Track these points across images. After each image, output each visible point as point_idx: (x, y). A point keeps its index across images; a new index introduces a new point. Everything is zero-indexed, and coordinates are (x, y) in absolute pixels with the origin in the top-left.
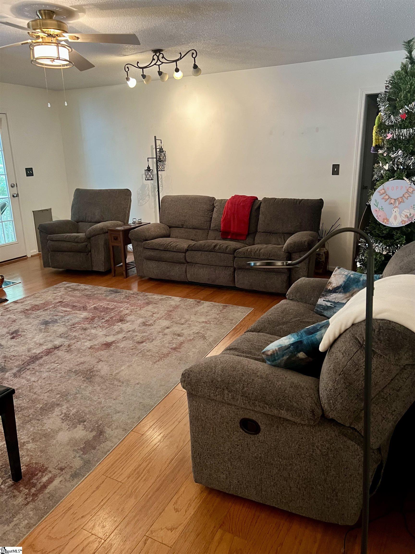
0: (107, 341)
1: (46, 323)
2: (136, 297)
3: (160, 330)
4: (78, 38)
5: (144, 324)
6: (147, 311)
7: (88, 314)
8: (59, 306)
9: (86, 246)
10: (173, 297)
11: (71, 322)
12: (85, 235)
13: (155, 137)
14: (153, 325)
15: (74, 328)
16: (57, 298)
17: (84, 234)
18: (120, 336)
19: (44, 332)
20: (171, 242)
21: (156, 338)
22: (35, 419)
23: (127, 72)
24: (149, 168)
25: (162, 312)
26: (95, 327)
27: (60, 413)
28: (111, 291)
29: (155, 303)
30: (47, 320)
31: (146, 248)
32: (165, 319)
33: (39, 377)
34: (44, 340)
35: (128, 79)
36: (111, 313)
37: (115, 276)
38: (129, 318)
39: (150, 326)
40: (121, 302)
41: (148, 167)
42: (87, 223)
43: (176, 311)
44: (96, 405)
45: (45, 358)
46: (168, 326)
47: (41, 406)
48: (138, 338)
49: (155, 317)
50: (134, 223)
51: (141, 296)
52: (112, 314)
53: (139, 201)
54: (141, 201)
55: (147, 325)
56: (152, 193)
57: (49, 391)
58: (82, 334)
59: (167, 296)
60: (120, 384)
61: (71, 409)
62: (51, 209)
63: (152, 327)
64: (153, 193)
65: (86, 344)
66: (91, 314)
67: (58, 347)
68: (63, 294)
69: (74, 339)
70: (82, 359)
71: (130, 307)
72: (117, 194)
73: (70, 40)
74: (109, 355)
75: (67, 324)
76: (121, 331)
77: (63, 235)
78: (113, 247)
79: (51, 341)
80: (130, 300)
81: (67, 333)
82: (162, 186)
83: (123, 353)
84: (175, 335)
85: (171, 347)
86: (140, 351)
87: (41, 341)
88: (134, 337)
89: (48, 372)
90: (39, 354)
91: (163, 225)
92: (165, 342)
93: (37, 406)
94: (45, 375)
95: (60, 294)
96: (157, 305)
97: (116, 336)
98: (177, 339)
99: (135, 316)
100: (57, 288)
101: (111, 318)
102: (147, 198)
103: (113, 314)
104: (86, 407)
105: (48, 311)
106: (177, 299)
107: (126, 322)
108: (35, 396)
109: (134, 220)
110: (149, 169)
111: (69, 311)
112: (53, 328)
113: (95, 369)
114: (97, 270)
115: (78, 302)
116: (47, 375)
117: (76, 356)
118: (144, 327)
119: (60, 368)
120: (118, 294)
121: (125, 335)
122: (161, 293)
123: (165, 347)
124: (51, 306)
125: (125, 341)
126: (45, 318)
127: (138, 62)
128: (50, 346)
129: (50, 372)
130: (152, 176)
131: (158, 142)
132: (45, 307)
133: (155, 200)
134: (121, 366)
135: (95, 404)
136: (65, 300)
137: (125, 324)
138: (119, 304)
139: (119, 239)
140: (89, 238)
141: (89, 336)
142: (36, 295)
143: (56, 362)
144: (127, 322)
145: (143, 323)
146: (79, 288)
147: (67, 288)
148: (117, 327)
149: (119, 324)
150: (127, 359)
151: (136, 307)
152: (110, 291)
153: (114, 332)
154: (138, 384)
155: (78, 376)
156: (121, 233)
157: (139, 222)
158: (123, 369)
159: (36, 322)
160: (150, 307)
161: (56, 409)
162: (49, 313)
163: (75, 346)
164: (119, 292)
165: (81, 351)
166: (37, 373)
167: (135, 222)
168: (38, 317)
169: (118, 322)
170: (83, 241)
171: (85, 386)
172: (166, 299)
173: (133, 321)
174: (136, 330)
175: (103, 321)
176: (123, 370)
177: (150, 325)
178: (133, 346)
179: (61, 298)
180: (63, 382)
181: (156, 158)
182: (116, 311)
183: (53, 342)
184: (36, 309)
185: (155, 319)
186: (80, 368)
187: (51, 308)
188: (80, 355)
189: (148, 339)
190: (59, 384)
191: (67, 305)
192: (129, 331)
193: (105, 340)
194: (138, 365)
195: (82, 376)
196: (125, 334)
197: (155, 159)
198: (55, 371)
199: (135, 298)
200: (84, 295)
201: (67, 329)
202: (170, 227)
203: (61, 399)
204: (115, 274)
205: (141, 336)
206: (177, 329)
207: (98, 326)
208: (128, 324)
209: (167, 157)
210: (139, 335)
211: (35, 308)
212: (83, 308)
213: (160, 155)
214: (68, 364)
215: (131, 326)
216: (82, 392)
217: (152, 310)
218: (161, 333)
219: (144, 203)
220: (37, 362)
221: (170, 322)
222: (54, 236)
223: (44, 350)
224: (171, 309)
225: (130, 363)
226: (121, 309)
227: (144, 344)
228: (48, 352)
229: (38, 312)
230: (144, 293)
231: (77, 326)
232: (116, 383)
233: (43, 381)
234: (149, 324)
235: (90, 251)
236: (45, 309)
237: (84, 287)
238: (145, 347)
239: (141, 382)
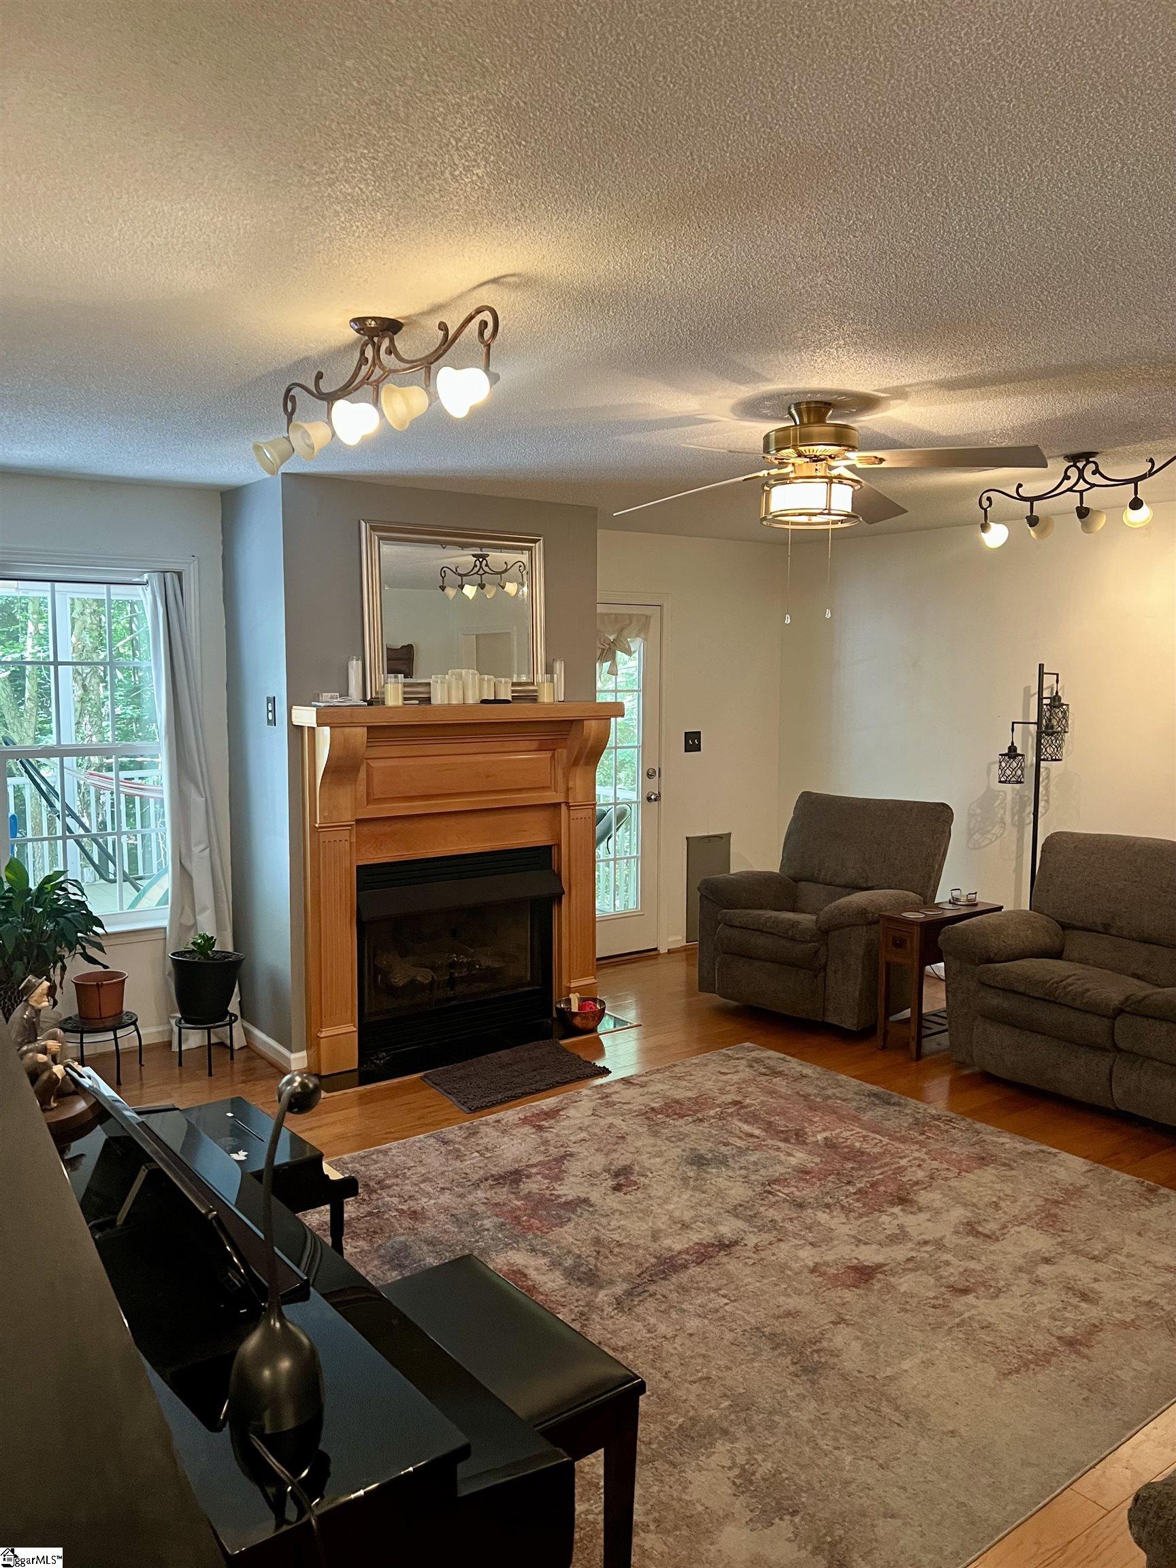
0: (861, 1258)
1: (699, 1161)
2: (947, 1131)
3: (1020, 1261)
4: (881, 460)
5: (971, 1228)
6: (979, 1185)
7: (810, 1158)
8: (731, 1115)
9: (816, 952)
10: (1064, 1155)
11: (763, 1172)
12: (817, 921)
13: (1041, 666)
14: (997, 1240)
15: (770, 1193)
16: (728, 1088)
17: (814, 918)
18: (900, 1253)
19: (695, 1189)
20: (1069, 976)
21: (1008, 1286)
22: (663, 1457)
23: (985, 510)
24: (1012, 749)
25: (1027, 1199)
26: (828, 1206)
27: (729, 1463)
28: (875, 1095)
29: (1004, 1165)
30: (702, 1152)
31: (990, 986)
32: (1038, 1227)
33: (678, 1327)
34: (693, 1213)
35: (984, 527)
36: (872, 1168)
37: (884, 1048)
38: (923, 1197)
39: (988, 1240)
40: (903, 1140)
41: (1009, 748)
42: (820, 886)
43: (1074, 1206)
44: (826, 1467)
45: (694, 1270)
46: (1047, 1255)
47: (681, 1420)
48: (952, 1273)
49: (1005, 1213)
50: (954, 901)
51: (961, 1130)
52: (877, 1172)
53: (970, 836)
54: (976, 836)
55: (978, 1232)
56: (1013, 815)
57: (701, 1379)
58: (791, 1219)
59: (1044, 1147)
60: (897, 1417)
61: (759, 1457)
62: (729, 835)
63: (996, 1247)
64: (1016, 818)
65: (802, 1254)
66: (818, 1160)
67: (728, 1246)
68: (744, 1081)
69: (769, 1231)
70: (789, 1300)
71: (929, 1161)
72: (914, 815)
73: (859, 466)
74: (866, 1308)
75: (753, 1177)
76: (900, 1236)
77: (759, 915)
78: (888, 964)
79: (710, 1221)
80: (929, 1138)
81: (753, 1205)
82: (1047, 801)
83: (907, 1311)
84: (1070, 1293)
85: (1059, 1333)
86: (957, 1320)
87: (687, 1216)
88: (940, 1267)
89: (700, 1316)
90: (680, 1253)
91: (1041, 920)
92: (1038, 1308)
93: (671, 1418)
94: (693, 1324)
95: (736, 1078)
96: (1014, 1173)
97: (888, 1249)
98: (1076, 1307)
99: (945, 1195)
100: (730, 1057)
101: (872, 1186)
102: (997, 830)
103: (877, 1174)
104: (802, 1467)
105: (706, 1124)
106: (1077, 1164)
107: (915, 1209)
108: (666, 1385)
109: (956, 893)
110: (1012, 753)
111: (758, 1138)
112: (718, 1178)
113: (825, 1344)
114: (836, 1023)
115: (783, 1113)
116: (697, 1327)
117: (776, 1285)
118: (970, 1238)
119: (732, 1314)
120: (893, 1108)
121: (914, 1254)
122: (1023, 1132)
123: (1037, 1327)
124: (712, 1113)
125: (913, 1274)
126: (696, 1146)
127: (1020, 486)
128: (705, 1235)
129: (705, 1317)
130: (1019, 772)
131: (1049, 681)
132: (697, 1111)
133: (1020, 839)
134: (903, 1356)
135: (827, 1463)
136: (748, 1101)
137: (911, 1216)
138: (897, 1145)
139: (908, 944)
140: (825, 932)
141: (809, 1229)
142: (676, 1069)
143: (721, 1292)
144: (920, 1210)
145: (968, 1224)
146: (783, 1067)
147: (755, 1065)
148: (890, 1218)
149: (896, 1210)
150: (918, 1336)
151: (945, 1166)
152: (869, 1096)
153: (882, 1237)
154: (953, 1433)
155: (780, 1355)
156: (917, 930)
157: (969, 900)
158: (905, 1368)
159: (675, 1152)
160: (988, 1174)
161: (719, 1444)
162: (706, 1130)
163: (773, 1254)
164: (894, 1104)
165: (789, 1273)
166: (674, 1315)
167: (957, 900)
168: (682, 1137)
169: (892, 1204)
170: (809, 938)
171: (798, 1395)
172: (1041, 1155)
173: (937, 1212)
174: (946, 1242)
175: (852, 1190)
176: (906, 1371)
177: (989, 1237)
178: (935, 1298)
179: (739, 1091)
180: (739, 1360)
181: (1039, 723)
182: (886, 1165)
183: (715, 1224)
184: (675, 1114)
185: (1005, 1218)
186: (786, 1329)
187: (713, 1117)
188: (784, 1286)
189: (984, 1284)
190: (729, 1364)
191: (752, 1118)
192: (926, 1243)
193: (854, 1255)
194: (954, 1370)
195: (789, 1358)
196: (912, 1250)
197: (1033, 728)
198: (719, 1319)
199: (943, 1132)
200: (798, 1093)
201: (751, 1193)
202: (1064, 927)
203: (732, 1417)
204: (885, 1043)
205: (961, 1269)
206: (1074, 1269)
207: (835, 1204)
208: (923, 1216)
209: (1070, 722)
210: (955, 1261)
211: (674, 1109)
212: (797, 1135)
213: (1051, 715)
214: (752, 1305)
215: (930, 1224)
216: (790, 1412)
217: (997, 1186)
218: (1024, 1275)
219: (987, 842)
220: (674, 1279)
221: (1054, 1242)
222: (737, 915)
223: (691, 1244)
224: (1057, 1195)
225: (928, 1355)
226: (903, 1162)
227: (970, 1298)
228: (704, 1254)
229: (680, 1122)
230: (969, 1120)
231: (779, 1191)
232: (886, 1410)
233: (687, 1342)
234: (986, 1232)
235: (824, 968)
236: (698, 1119)
237: (799, 1068)
238: (974, 1312)
239: (963, 1430)
